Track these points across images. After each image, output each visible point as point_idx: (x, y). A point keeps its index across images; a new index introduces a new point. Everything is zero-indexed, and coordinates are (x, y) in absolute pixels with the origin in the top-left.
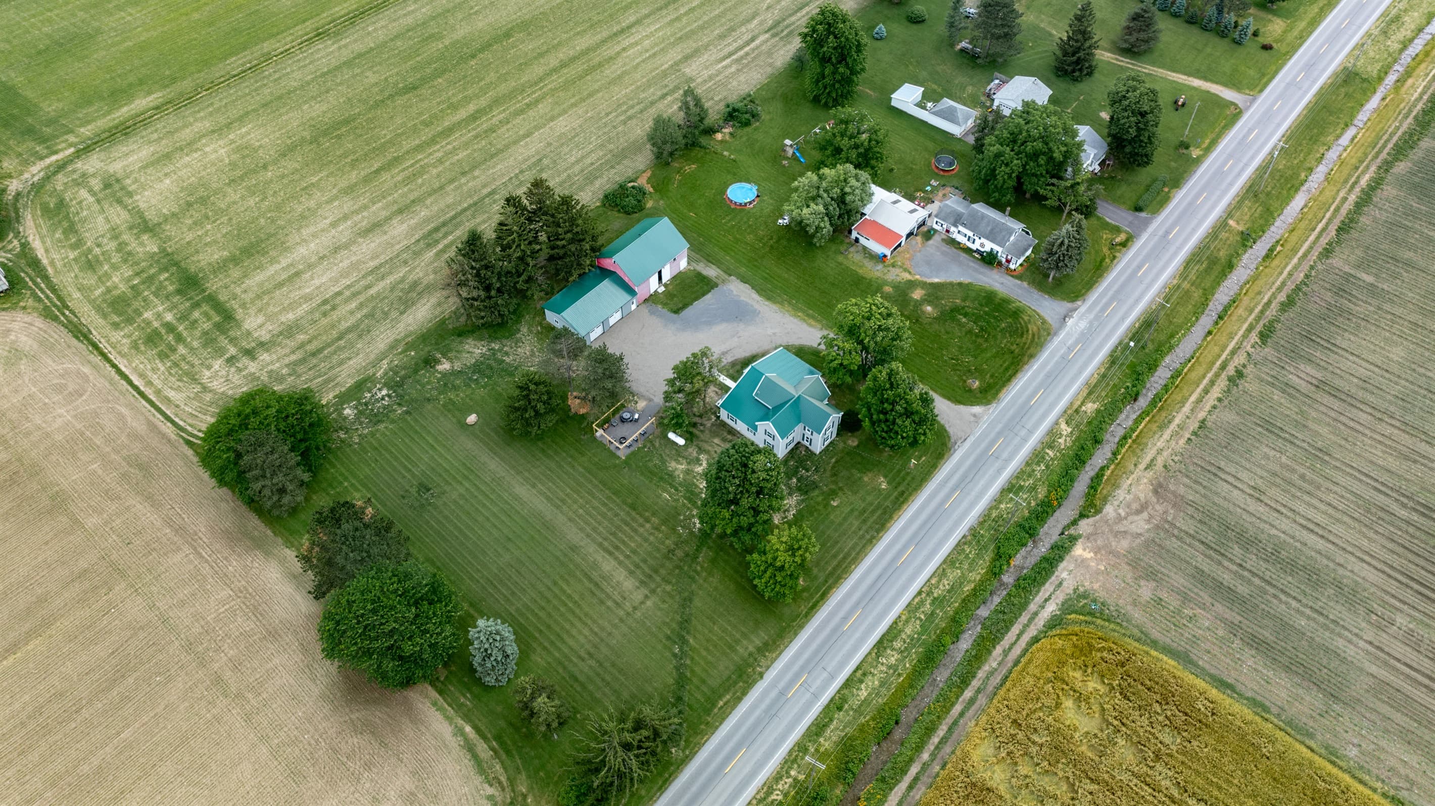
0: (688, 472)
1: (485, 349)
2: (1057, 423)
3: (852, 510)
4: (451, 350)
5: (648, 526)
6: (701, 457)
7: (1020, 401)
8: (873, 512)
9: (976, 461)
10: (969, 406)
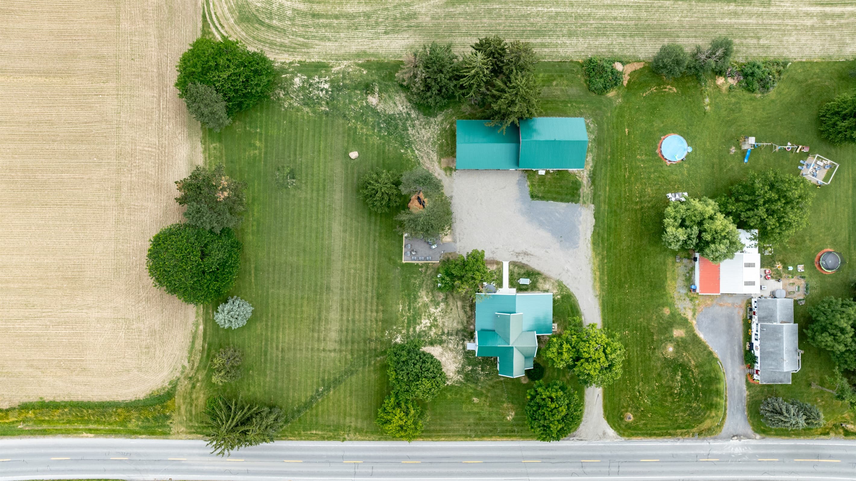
0: (426, 306)
1: (405, 110)
3: (478, 413)
4: (387, 91)
5: (374, 314)
6: (442, 304)
8: (488, 425)
9: (570, 457)
10: (609, 426)
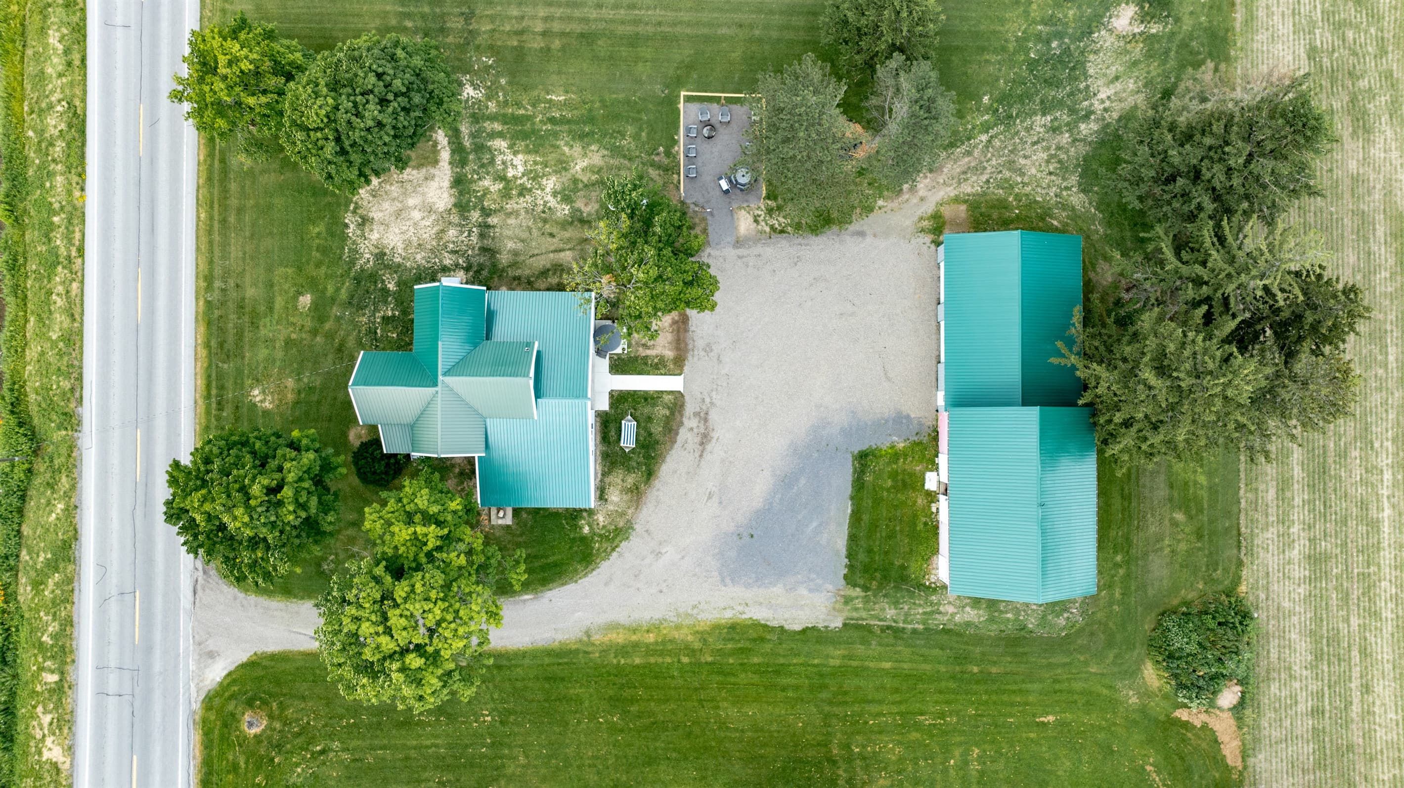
0: (563, 165)
1: (1098, 107)
2: (70, 750)
3: (271, 309)
4: (1149, 55)
5: (539, 27)
6: (567, 209)
7: (157, 750)
8: (240, 335)
9: (149, 560)
10: (232, 667)
